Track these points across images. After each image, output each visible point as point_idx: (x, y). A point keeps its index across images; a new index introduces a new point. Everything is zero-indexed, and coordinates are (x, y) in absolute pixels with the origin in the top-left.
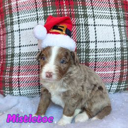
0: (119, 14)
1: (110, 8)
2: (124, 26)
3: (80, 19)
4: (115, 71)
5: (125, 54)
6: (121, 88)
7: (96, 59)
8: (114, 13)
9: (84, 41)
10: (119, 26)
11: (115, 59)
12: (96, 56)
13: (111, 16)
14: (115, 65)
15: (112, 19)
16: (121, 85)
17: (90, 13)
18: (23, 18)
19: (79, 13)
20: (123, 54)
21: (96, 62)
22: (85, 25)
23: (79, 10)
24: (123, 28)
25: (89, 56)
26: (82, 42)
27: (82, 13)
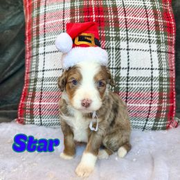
0: (160, 37)
1: (149, 31)
2: (165, 52)
3: (111, 42)
4: (151, 104)
5: (165, 85)
6: (158, 126)
7: (127, 88)
8: (153, 36)
9: (114, 67)
10: (159, 51)
11: (152, 90)
12: (127, 85)
13: (149, 40)
14: (152, 97)
15: (150, 43)
16: (159, 123)
17: (123, 36)
18: (49, 41)
19: (111, 35)
20: (162, 85)
21: (127, 92)
22: (116, 49)
23: (110, 32)
24: (164, 54)
25: (119, 84)
26: (112, 68)
27: (114, 36)
